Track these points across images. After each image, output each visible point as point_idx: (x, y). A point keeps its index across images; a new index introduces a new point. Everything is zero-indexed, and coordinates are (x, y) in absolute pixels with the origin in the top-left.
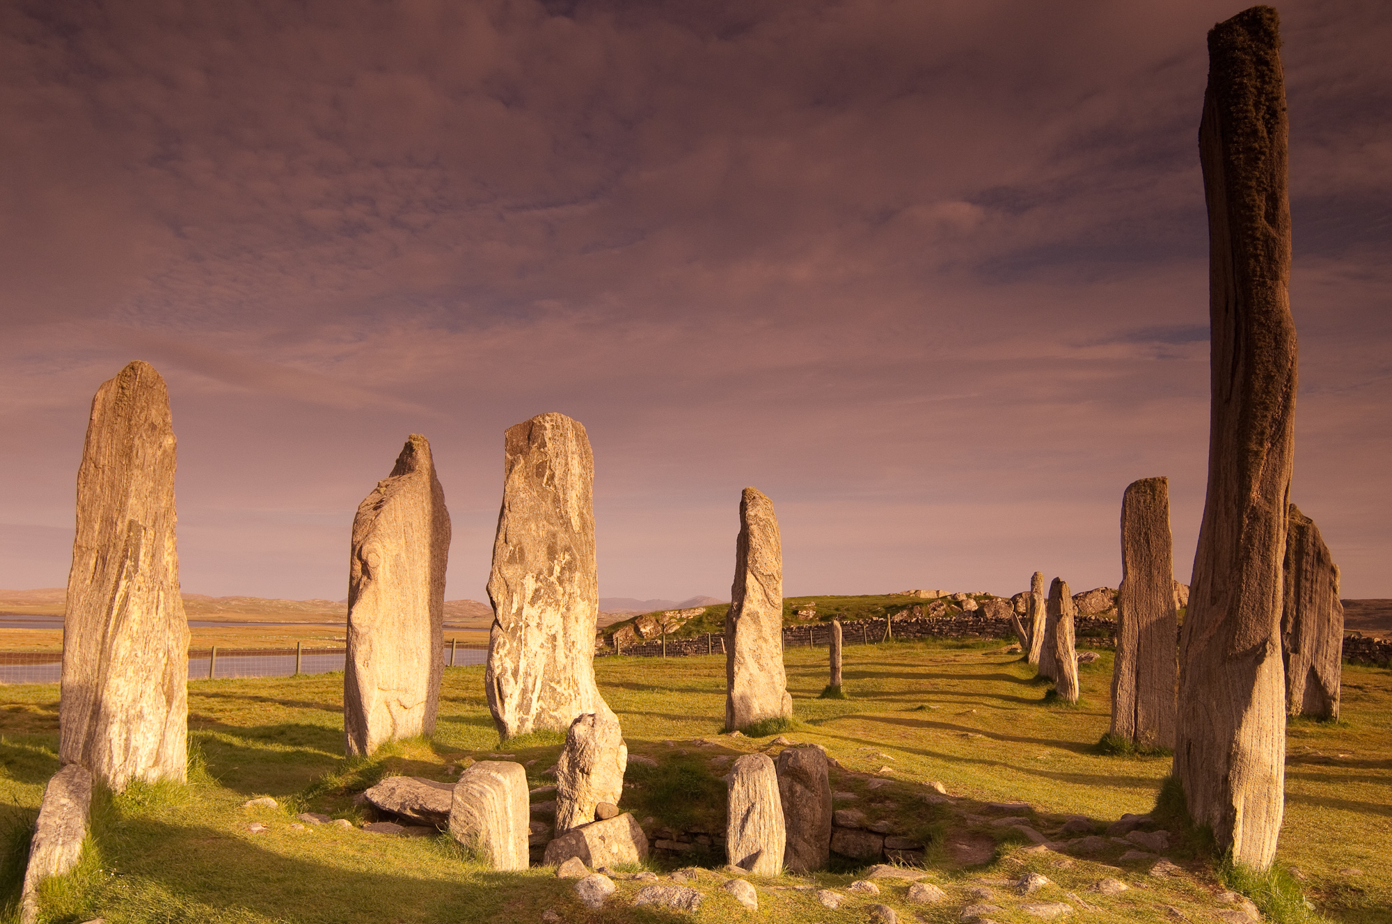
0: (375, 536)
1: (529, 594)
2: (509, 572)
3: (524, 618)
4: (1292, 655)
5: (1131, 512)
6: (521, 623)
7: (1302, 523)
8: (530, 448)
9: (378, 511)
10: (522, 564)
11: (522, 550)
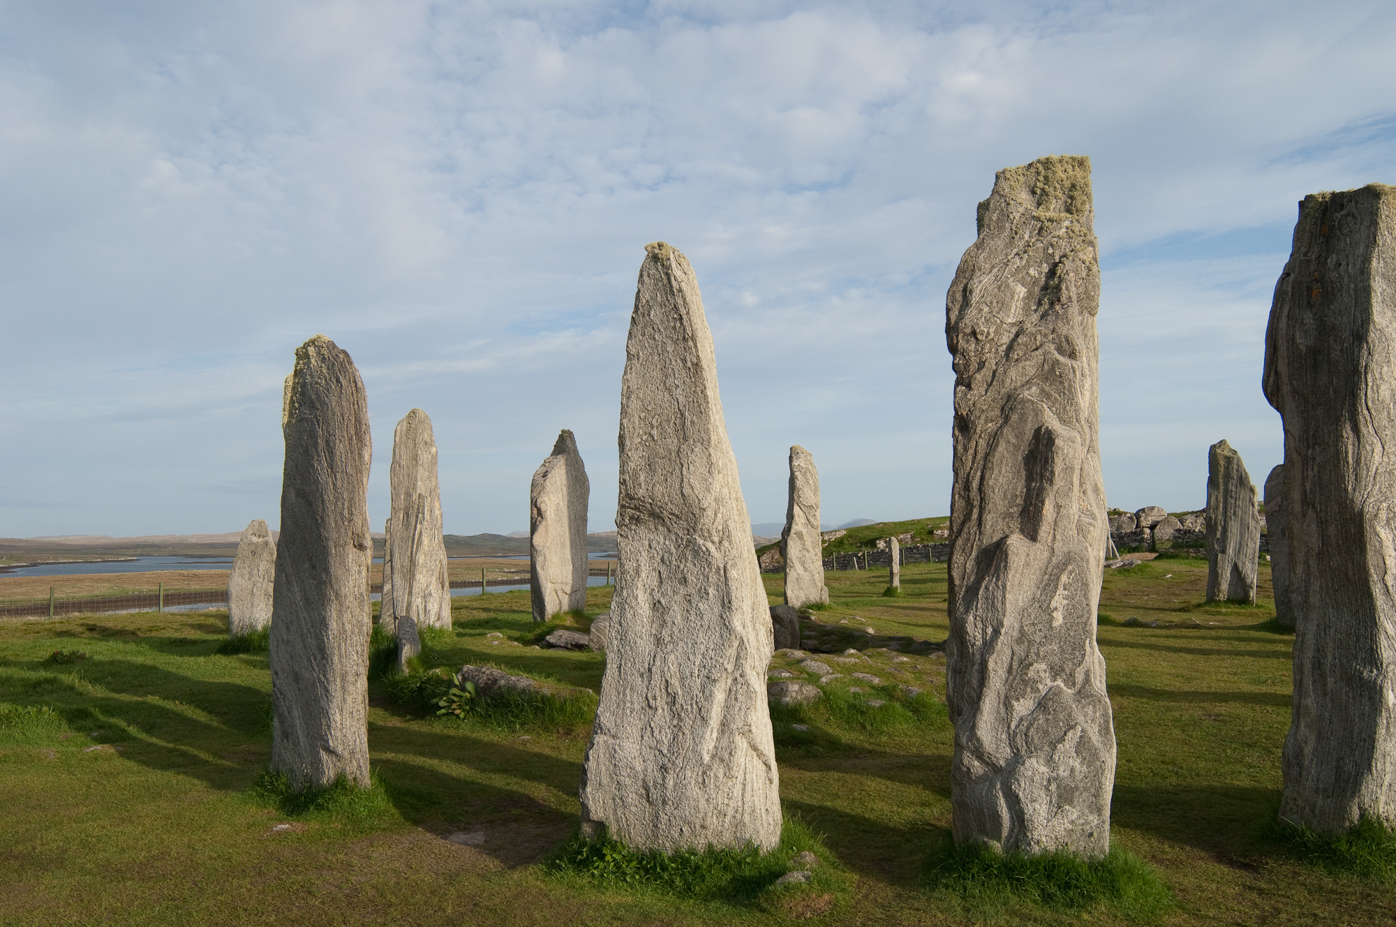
0: (547, 493)
4: (1220, 555)
7: (1230, 454)
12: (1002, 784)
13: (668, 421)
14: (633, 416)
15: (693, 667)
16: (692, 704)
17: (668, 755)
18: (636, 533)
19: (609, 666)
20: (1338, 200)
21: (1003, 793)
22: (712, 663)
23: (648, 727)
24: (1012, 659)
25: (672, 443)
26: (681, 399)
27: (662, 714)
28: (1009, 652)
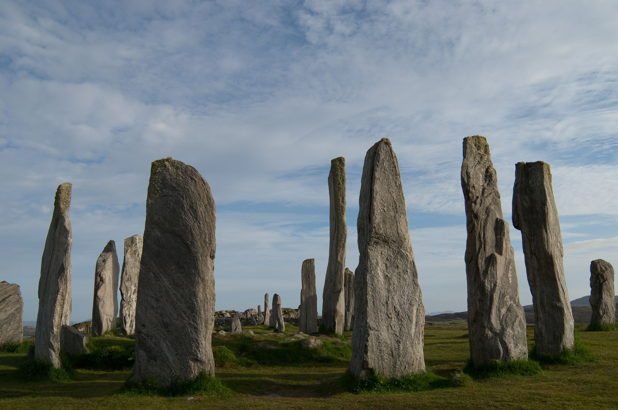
0: (105, 270)
1: (133, 291)
2: (127, 284)
3: (131, 298)
4: (347, 312)
5: (304, 269)
6: (131, 300)
7: (350, 273)
8: (132, 245)
9: (105, 263)
10: (131, 281)
11: (130, 277)
12: (499, 338)
13: (390, 205)
14: (378, 201)
15: (404, 300)
16: (406, 315)
17: (399, 336)
18: (376, 248)
19: (369, 302)
20: (529, 165)
21: (500, 342)
22: (411, 299)
23: (390, 326)
24: (500, 294)
25: (392, 214)
26: (395, 197)
27: (394, 321)
28: (499, 292)
